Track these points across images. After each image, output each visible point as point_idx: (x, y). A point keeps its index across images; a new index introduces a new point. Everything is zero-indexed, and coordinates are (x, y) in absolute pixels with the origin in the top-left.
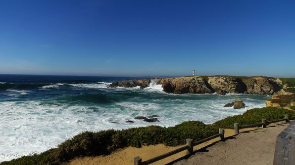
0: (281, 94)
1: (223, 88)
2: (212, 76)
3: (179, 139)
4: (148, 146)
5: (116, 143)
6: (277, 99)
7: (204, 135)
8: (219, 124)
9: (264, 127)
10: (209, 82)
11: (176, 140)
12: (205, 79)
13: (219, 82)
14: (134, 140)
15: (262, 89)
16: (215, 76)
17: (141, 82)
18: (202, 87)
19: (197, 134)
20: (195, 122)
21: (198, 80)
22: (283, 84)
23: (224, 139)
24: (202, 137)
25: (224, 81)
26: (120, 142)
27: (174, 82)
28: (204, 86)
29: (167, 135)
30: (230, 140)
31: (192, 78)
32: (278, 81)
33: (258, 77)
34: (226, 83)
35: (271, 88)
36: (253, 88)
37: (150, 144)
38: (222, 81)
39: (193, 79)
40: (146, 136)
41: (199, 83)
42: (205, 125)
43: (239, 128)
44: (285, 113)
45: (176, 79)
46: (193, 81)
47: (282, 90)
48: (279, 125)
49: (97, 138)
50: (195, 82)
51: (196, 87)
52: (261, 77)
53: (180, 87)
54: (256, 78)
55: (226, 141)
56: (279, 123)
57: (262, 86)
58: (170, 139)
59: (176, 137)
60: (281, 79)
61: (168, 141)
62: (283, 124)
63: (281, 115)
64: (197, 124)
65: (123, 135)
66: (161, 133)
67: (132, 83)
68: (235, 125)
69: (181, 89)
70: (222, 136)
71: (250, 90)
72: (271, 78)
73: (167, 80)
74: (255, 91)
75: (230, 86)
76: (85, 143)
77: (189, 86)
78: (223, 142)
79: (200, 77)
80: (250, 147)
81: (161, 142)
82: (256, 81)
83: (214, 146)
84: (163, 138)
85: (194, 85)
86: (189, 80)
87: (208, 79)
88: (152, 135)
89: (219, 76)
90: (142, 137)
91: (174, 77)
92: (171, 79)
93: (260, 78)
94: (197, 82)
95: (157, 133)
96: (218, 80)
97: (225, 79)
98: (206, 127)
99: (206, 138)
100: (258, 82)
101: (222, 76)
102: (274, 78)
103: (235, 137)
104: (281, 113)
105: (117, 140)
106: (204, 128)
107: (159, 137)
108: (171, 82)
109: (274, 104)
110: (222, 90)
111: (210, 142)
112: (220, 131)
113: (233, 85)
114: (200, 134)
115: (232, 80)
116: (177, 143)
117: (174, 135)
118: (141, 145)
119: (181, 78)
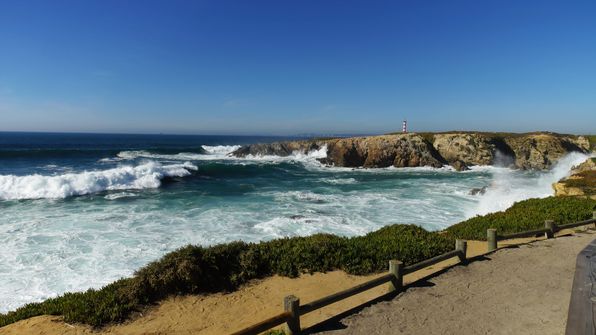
0: (588, 169)
1: (465, 156)
2: (443, 133)
3: (375, 261)
4: (312, 274)
5: (249, 268)
6: (578, 180)
7: (426, 253)
8: (456, 231)
9: (550, 236)
10: (435, 146)
11: (367, 264)
12: (428, 139)
13: (457, 144)
14: (283, 263)
15: (546, 160)
16: (449, 133)
18: (420, 156)
19: (411, 252)
20: (407, 227)
21: (414, 142)
22: (592, 148)
23: (465, 261)
24: (421, 257)
25: (466, 142)
26: (256, 266)
27: (363, 145)
28: (426, 154)
29: (350, 254)
30: (477, 263)
31: (402, 136)
32: (581, 142)
33: (538, 133)
34: (471, 147)
36: (527, 158)
37: (316, 271)
38: (464, 142)
39: (404, 139)
40: (308, 255)
41: (415, 147)
42: (427, 233)
43: (498, 238)
44: (594, 209)
45: (368, 138)
46: (404, 143)
47: (589, 161)
48: (580, 232)
49: (210, 260)
50: (407, 146)
51: (408, 155)
52: (546, 133)
53: (376, 156)
54: (535, 137)
55: (470, 265)
56: (582, 228)
57: (546, 153)
58: (357, 260)
59: (369, 257)
60: (587, 137)
61: (352, 265)
62: (590, 231)
63: (585, 212)
64: (410, 231)
65: (261, 252)
66: (337, 248)
68: (490, 233)
69: (377, 160)
70: (462, 255)
71: (520, 161)
72: (566, 135)
73: (349, 142)
74: (532, 163)
75: (480, 153)
76: (187, 267)
77: (395, 154)
78: (464, 267)
79: (417, 134)
80: (519, 277)
81: (339, 267)
82: (534, 143)
83: (445, 275)
84: (342, 259)
85: (406, 151)
86: (395, 141)
88: (320, 253)
89: (457, 133)
90: (300, 256)
91: (363, 136)
92: (357, 139)
93: (542, 135)
94: (411, 145)
95: (330, 249)
96: (455, 141)
97: (469, 138)
98: (429, 238)
99: (429, 258)
100: (538, 144)
101: (463, 133)
102: (572, 137)
103: (489, 257)
104: (586, 208)
105: (250, 262)
106: (425, 238)
107: (334, 258)
108: (358, 146)
109: (571, 189)
110: (462, 162)
111: (436, 268)
112: (458, 246)
113: (486, 151)
114: (416, 251)
115: (485, 142)
116: (369, 268)
117: (363, 253)
118: (297, 273)
119: (377, 137)
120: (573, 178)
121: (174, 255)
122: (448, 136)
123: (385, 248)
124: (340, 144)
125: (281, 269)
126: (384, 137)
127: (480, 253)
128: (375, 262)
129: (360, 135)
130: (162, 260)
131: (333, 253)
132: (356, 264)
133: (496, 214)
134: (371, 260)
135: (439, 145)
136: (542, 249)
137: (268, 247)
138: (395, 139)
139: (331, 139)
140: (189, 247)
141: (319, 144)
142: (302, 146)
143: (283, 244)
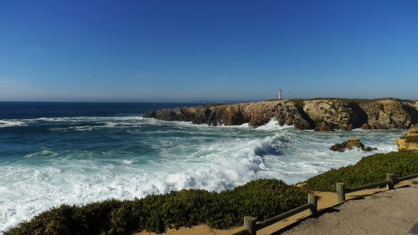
1: (328, 118)
2: (311, 100)
3: (236, 215)
5: (118, 225)
6: (416, 137)
7: (283, 205)
8: (312, 183)
9: (391, 188)
10: (305, 109)
11: (229, 218)
13: (322, 108)
14: (152, 219)
15: (391, 120)
16: (316, 99)
17: (193, 110)
18: (293, 118)
19: (270, 206)
20: (270, 181)
21: (288, 107)
23: (316, 214)
24: (279, 210)
25: (329, 106)
26: (125, 223)
27: (247, 109)
28: (297, 116)
29: (214, 208)
30: (327, 215)
31: (278, 102)
32: (417, 105)
33: (384, 99)
34: (333, 110)
35: (407, 118)
36: (377, 119)
37: (181, 225)
38: (327, 107)
39: (280, 105)
40: (176, 211)
41: (288, 111)
42: (286, 187)
43: (346, 190)
45: (251, 104)
48: (416, 183)
49: (80, 218)
50: (282, 110)
51: (283, 117)
52: (391, 99)
53: (258, 118)
54: (383, 102)
55: (321, 217)
57: (391, 115)
58: (220, 214)
59: (231, 211)
61: (215, 219)
64: (271, 185)
65: (133, 209)
66: (202, 203)
67: (178, 112)
68: (338, 186)
69: (259, 121)
70: (313, 207)
71: (371, 121)
72: (406, 101)
73: (236, 107)
74: (381, 122)
75: (340, 115)
76: (54, 227)
78: (314, 219)
79: (290, 100)
80: (362, 228)
81: (203, 221)
82: (382, 107)
83: (296, 228)
84: (206, 214)
85: (281, 114)
86: (273, 106)
87: (303, 105)
88: (186, 209)
89: (322, 99)
90: (169, 211)
91: (247, 102)
92: (242, 104)
93: (388, 101)
94: (285, 109)
95: (196, 204)
96: (321, 105)
97: (331, 103)
98: (287, 191)
99: (286, 211)
100: (385, 107)
101: (326, 99)
102: (411, 102)
103: (338, 208)
105: (119, 219)
106: (284, 192)
107: (199, 212)
108: (243, 110)
109: (410, 144)
110: (326, 122)
111: (292, 220)
112: (310, 199)
113: (345, 114)
114: (274, 204)
115: (344, 106)
116: (231, 222)
117: (226, 208)
118: (164, 228)
119: (259, 103)
120: (412, 135)
121: (45, 215)
122: (314, 101)
123: (247, 202)
124: (228, 109)
125: (149, 225)
126: (263, 103)
127: (330, 206)
129: (244, 102)
130: (33, 220)
131: (199, 208)
132: (218, 218)
133: (347, 167)
134: (233, 214)
135: (308, 109)
136: (383, 199)
137: (139, 203)
138: (273, 104)
139: (221, 104)
140: (61, 207)
141: (212, 108)
142: (198, 111)
143: (154, 201)
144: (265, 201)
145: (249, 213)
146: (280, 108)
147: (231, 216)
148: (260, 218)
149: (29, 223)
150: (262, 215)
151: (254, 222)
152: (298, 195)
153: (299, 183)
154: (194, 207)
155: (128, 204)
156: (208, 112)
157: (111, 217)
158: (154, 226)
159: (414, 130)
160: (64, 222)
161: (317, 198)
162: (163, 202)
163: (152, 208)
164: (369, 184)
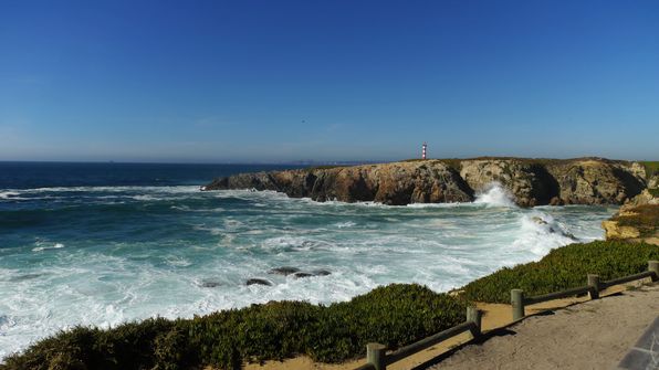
0: (645, 203)
2: (472, 160)
3: (355, 339)
4: (262, 364)
5: (167, 359)
6: (633, 217)
7: (428, 325)
9: (595, 296)
10: (463, 175)
11: (343, 346)
12: (454, 167)
13: (489, 173)
14: (222, 349)
15: (595, 192)
16: (479, 159)
17: (287, 176)
18: (445, 188)
19: (408, 325)
20: (407, 288)
21: (436, 171)
22: (648, 176)
23: (480, 338)
24: (421, 333)
25: (500, 170)
26: (178, 355)
27: (373, 175)
28: (451, 185)
29: (320, 331)
30: (496, 340)
31: (421, 164)
32: (636, 169)
33: (585, 159)
34: (506, 176)
35: (619, 188)
36: (574, 189)
37: (268, 358)
38: (497, 171)
39: (424, 167)
40: (260, 335)
41: (437, 177)
42: (433, 296)
43: (525, 301)
44: (651, 256)
45: (379, 166)
47: (646, 193)
48: (632, 289)
49: (104, 348)
50: (427, 175)
51: (429, 187)
52: (595, 159)
53: (390, 188)
54: (582, 163)
55: (487, 343)
56: (635, 283)
57: (595, 183)
58: (329, 340)
59: (347, 335)
60: (642, 164)
61: (321, 348)
62: (645, 288)
63: (638, 262)
64: (410, 294)
65: (191, 333)
66: (302, 322)
67: (265, 179)
68: (514, 294)
69: (391, 193)
70: (475, 328)
71: (565, 194)
72: (617, 162)
73: (355, 171)
74: (579, 195)
75: (517, 184)
76: (62, 364)
77: (413, 186)
78: (476, 347)
79: (441, 161)
80: (550, 360)
81: (303, 351)
82: (581, 171)
83: (449, 361)
84: (307, 340)
85: (427, 182)
86: (413, 169)
87: (460, 168)
88: (276, 332)
89: (489, 159)
90: (248, 337)
91: (373, 163)
92: (365, 167)
93: (590, 162)
94: (433, 174)
95: (291, 324)
96: (487, 169)
97: (503, 165)
98: (435, 302)
99: (432, 334)
100: (586, 172)
101: (496, 159)
102: (625, 163)
103: (513, 329)
104: (640, 255)
105: (168, 350)
106: (429, 303)
107: (296, 337)
108: (367, 177)
109: (624, 228)
111: (442, 348)
112: (470, 315)
113: (524, 181)
114: (415, 323)
115: (522, 169)
116: (347, 352)
117: (338, 330)
118: (241, 362)
119: (391, 165)
120: (627, 214)
121: (48, 343)
122: (478, 162)
123: (372, 320)
124: (343, 174)
125: (216, 358)
126: (398, 164)
127: (502, 325)
128: (355, 343)
129: (368, 163)
130: (27, 352)
131: (297, 330)
132: (326, 347)
133: (528, 265)
134: (350, 340)
135: (467, 175)
136: (582, 315)
137: (202, 324)
138: (413, 167)
139: (332, 167)
140: (75, 331)
141: (317, 173)
142: (296, 177)
143: (226, 319)
144: (400, 318)
145: (375, 339)
146: (424, 172)
147: (347, 343)
148: (393, 346)
149: (22, 357)
150: (396, 341)
151: (382, 352)
152: (453, 308)
153: (454, 290)
154: (288, 329)
155: (182, 326)
156: (311, 178)
157: (156, 345)
158: (225, 359)
159: (629, 207)
160: (78, 355)
161: (481, 314)
162: (238, 322)
163: (220, 331)
164: (562, 291)
